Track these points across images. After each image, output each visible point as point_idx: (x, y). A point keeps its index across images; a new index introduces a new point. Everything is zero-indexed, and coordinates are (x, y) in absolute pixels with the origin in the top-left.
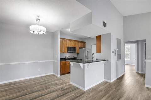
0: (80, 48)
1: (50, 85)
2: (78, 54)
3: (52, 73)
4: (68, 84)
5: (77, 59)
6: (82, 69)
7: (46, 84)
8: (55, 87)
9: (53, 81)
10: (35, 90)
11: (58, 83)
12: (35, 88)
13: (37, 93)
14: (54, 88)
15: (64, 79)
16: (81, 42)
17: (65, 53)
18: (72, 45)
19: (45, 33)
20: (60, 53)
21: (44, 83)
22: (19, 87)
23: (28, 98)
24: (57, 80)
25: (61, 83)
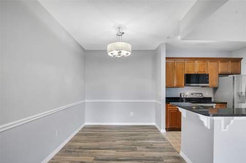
0: (222, 75)
1: (140, 145)
2: (215, 89)
3: (154, 124)
4: (175, 154)
5: (213, 100)
6: (207, 128)
7: (135, 140)
8: (147, 151)
9: (149, 139)
10: (114, 147)
11: (155, 145)
12: (117, 142)
13: (115, 151)
14: (142, 153)
15: (170, 141)
16: (224, 60)
17: (178, 87)
18: (196, 69)
19: (130, 53)
20: (166, 87)
21: (133, 137)
22: (101, 135)
23: (101, 155)
24: (157, 138)
25: (160, 148)
